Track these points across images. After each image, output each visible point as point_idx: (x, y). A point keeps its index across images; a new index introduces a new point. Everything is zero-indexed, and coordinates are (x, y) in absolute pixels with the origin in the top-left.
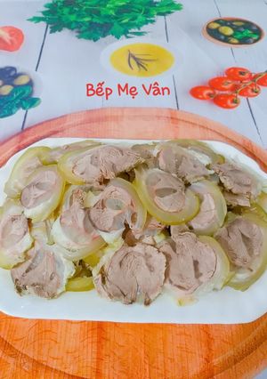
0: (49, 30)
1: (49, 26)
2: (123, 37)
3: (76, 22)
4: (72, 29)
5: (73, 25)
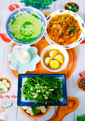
1: (26, 4)
2: (44, 9)
3: (32, 3)
5: (32, 4)
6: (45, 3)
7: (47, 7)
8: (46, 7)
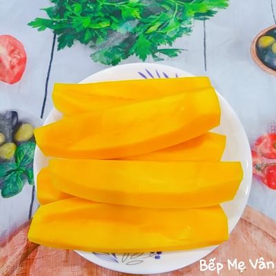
0: (57, 43)
1: (57, 36)
2: (150, 57)
4: (86, 44)
6: (152, 29)
7: (167, 46)
8: (162, 47)
